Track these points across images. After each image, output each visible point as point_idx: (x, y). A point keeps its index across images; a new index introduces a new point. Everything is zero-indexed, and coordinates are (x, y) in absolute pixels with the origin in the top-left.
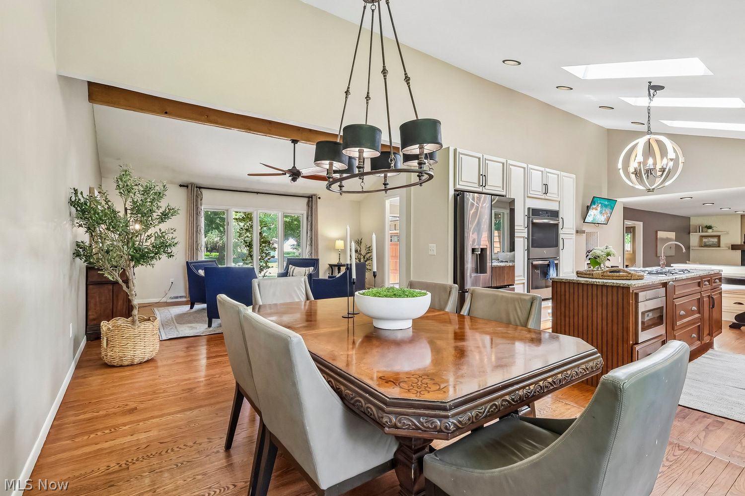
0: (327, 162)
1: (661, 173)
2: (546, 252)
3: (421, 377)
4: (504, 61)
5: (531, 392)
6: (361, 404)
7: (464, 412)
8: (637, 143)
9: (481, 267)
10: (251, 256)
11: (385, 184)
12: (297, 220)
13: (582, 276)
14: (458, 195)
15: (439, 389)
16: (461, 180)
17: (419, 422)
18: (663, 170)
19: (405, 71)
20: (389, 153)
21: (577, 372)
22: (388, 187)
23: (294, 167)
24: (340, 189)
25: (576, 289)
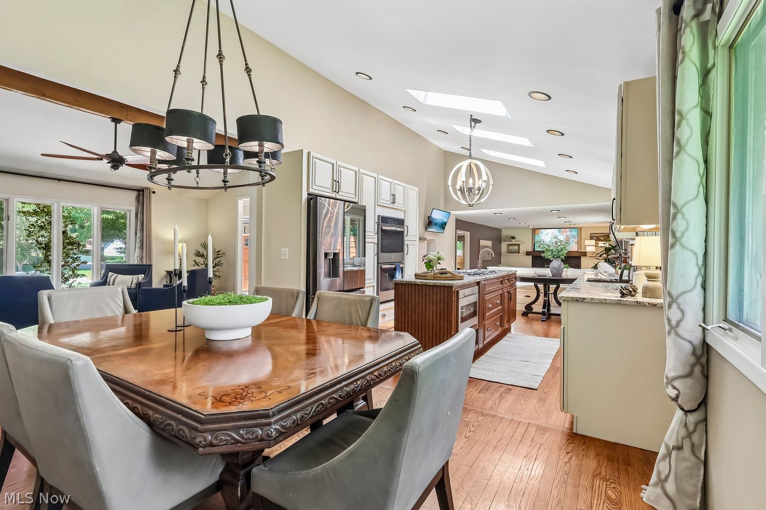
0: (149, 149)
1: (478, 191)
2: (393, 257)
3: (248, 387)
4: (357, 73)
5: (358, 386)
6: (171, 427)
7: (289, 416)
8: (462, 165)
9: (333, 271)
10: (49, 262)
11: (224, 181)
12: (124, 217)
13: (419, 278)
14: (311, 199)
15: (265, 397)
16: (315, 185)
17: (239, 434)
18: (479, 189)
19: (246, 61)
20: (224, 147)
21: (400, 363)
22: (228, 184)
23: (115, 152)
24: (169, 183)
25: (413, 289)
